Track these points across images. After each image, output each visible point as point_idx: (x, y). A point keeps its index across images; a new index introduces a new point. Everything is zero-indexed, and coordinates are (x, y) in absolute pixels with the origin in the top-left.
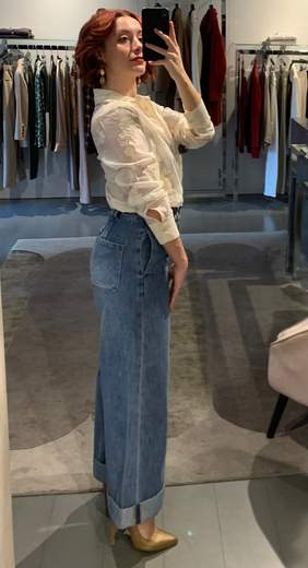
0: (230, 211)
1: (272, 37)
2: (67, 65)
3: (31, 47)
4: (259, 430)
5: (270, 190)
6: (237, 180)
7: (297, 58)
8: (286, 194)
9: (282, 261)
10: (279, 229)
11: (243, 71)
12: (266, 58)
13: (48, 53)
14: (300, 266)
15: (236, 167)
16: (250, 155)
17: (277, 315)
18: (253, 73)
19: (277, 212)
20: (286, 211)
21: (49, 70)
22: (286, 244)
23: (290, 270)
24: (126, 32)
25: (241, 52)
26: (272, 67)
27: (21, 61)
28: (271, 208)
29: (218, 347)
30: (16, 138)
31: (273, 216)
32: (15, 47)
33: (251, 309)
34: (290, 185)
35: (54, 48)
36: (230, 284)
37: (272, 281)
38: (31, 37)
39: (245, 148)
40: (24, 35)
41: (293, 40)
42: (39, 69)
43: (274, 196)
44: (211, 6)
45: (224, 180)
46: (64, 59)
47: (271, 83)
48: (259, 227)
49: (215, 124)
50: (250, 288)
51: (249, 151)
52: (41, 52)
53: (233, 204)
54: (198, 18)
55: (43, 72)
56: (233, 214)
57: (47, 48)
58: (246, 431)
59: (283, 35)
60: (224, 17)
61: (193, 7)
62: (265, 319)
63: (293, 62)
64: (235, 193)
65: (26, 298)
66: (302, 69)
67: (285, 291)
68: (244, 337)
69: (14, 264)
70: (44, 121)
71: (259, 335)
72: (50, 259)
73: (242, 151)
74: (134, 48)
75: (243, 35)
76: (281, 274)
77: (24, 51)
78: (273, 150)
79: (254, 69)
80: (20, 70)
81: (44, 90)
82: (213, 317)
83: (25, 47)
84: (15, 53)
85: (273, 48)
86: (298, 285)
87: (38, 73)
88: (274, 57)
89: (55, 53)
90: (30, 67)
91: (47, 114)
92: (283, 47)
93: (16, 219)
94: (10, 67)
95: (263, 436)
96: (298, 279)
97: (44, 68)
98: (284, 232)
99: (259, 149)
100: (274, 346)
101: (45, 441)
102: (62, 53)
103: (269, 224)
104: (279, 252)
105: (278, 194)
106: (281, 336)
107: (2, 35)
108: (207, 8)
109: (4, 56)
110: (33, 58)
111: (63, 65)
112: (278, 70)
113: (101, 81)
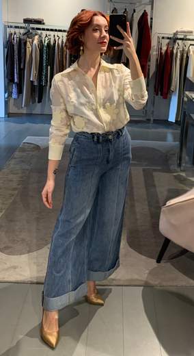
0: (148, 128)
1: (179, 30)
2: (62, 42)
3: (44, 29)
4: (151, 257)
5: (172, 118)
6: (153, 111)
7: (193, 43)
8: (180, 121)
9: (175, 159)
10: (175, 141)
11: (161, 49)
12: (175, 42)
13: (52, 33)
14: (186, 163)
15: (153, 104)
16: (162, 97)
17: (169, 191)
18: (167, 51)
19: (175, 131)
20: (179, 131)
21: (52, 43)
22: (178, 150)
23: (180, 165)
24: (98, 25)
25: (163, 38)
26: (178, 48)
27: (37, 37)
28: (172, 129)
29: (133, 206)
30: (31, 79)
31: (173, 134)
32: (33, 29)
33: (154, 186)
34: (182, 116)
35: (56, 30)
36: (144, 170)
37: (169, 171)
38: (44, 24)
39: (159, 93)
40: (40, 22)
41: (192, 32)
42: (46, 42)
43: (174, 121)
44: (145, 11)
45: (146, 111)
46: (61, 38)
47: (176, 56)
48: (164, 139)
50: (155, 174)
51: (161, 95)
52: (48, 33)
53: (150, 125)
54: (137, 17)
55: (49, 44)
56: (149, 130)
57: (52, 30)
58: (144, 257)
59: (186, 29)
60: (152, 19)
61: (134, 11)
62: (161, 190)
63: (191, 45)
64: (152, 119)
65: (27, 170)
67: (175, 177)
68: (149, 202)
69: (23, 150)
70: (47, 70)
71: (158, 202)
72: (44, 148)
73: (157, 95)
74: (102, 36)
75: (162, 28)
76: (174, 167)
77: (39, 32)
78: (175, 95)
79: (167, 48)
80: (36, 42)
81: (48, 54)
82: (132, 188)
83: (39, 29)
84: (34, 32)
85: (179, 37)
86: (183, 174)
87: (46, 44)
88: (180, 42)
89: (56, 33)
90: (41, 41)
91: (49, 67)
92: (185, 36)
93: (27, 125)
94: (31, 40)
95: (154, 261)
96: (184, 171)
97: (50, 41)
98: (178, 143)
99: (167, 94)
100: (163, 209)
102: (60, 34)
103: (170, 138)
104: (174, 154)
105: (176, 121)
106: (168, 203)
107: (26, 21)
108: (143, 12)
109: (28, 34)
110: (44, 36)
111: (60, 40)
112: (181, 49)
113: (81, 53)
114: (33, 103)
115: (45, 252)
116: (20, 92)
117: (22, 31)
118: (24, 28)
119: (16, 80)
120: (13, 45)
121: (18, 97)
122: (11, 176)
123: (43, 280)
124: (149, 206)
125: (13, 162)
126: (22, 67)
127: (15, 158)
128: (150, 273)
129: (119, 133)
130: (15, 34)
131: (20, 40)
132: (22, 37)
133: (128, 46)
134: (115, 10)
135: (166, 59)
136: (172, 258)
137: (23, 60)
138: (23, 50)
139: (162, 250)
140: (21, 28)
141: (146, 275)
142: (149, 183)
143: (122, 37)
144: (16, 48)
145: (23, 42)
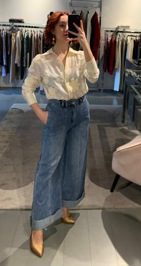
1: (120, 25)
2: (37, 35)
3: (23, 26)
4: (107, 188)
5: (116, 88)
6: (103, 84)
7: (130, 34)
8: (123, 90)
9: (120, 118)
10: (119, 104)
11: (107, 39)
12: (117, 34)
13: (30, 29)
14: (128, 120)
15: (103, 78)
18: (111, 40)
19: (119, 97)
20: (122, 97)
21: (30, 36)
22: (122, 111)
23: (123, 122)
24: (63, 22)
25: (107, 31)
26: (119, 38)
27: (19, 32)
28: (117, 96)
29: (92, 152)
30: (16, 63)
31: (117, 99)
32: (16, 26)
33: (106, 137)
34: (124, 86)
35: (32, 27)
36: (98, 126)
37: (116, 126)
38: (23, 22)
39: (107, 70)
40: (21, 21)
41: (129, 27)
42: (26, 35)
43: (118, 90)
44: (96, 12)
45: (98, 84)
46: (36, 32)
47: (118, 44)
48: (111, 103)
50: (106, 128)
51: (108, 72)
52: (27, 29)
53: (101, 93)
54: (90, 16)
55: (28, 37)
56: (101, 97)
57: (29, 27)
58: (101, 188)
59: (124, 25)
60: (100, 18)
61: (88, 12)
62: (112, 141)
63: (128, 36)
64: (102, 89)
65: (15, 127)
66: (131, 39)
67: (121, 130)
68: (103, 148)
69: (12, 113)
70: (27, 56)
71: (109, 148)
72: (26, 112)
73: (106, 72)
75: (108, 24)
76: (119, 123)
77: (20, 28)
78: (118, 71)
79: (112, 38)
80: (18, 35)
81: (27, 44)
82: (91, 139)
83: (20, 26)
84: (17, 29)
85: (120, 30)
86: (126, 128)
87: (25, 37)
88: (120, 34)
89: (33, 29)
90: (22, 35)
91: (28, 54)
92: (125, 29)
94: (14, 34)
95: (109, 191)
96: (126, 125)
97: (28, 35)
98: (121, 106)
99: (112, 71)
100: (115, 153)
101: (19, 187)
102: (35, 30)
103: (115, 102)
104: (119, 114)
105: (119, 90)
106: (118, 149)
107: (11, 21)
108: (94, 13)
109: (12, 30)
110: (24, 31)
112: (122, 39)
113: (53, 43)
114: (17, 80)
115: (31, 187)
116: (8, 72)
117: (8, 28)
118: (10, 26)
119: (5, 64)
120: (2, 38)
121: (6, 75)
122: (3, 133)
123: (30, 208)
124: (103, 151)
125: (4, 122)
126: (9, 53)
127: (6, 119)
128: (106, 200)
129: (80, 100)
130: (3, 30)
131: (7, 34)
132: (8, 32)
133: (82, 38)
134: (74, 12)
136: (122, 188)
137: (9, 49)
138: (9, 42)
139: (114, 182)
140: (8, 25)
141: (104, 201)
142: (103, 135)
143: (77, 31)
144: (4, 40)
145: (9, 35)
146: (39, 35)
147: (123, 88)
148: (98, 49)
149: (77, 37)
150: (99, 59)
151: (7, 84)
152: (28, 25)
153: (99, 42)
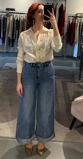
0: (64, 60)
1: (78, 12)
2: (23, 19)
3: (15, 13)
5: (75, 55)
6: (66, 51)
8: (80, 57)
9: (77, 77)
11: (70, 21)
12: (76, 18)
15: (66, 48)
16: (70, 45)
17: (75, 92)
18: (72, 22)
20: (79, 61)
21: (19, 19)
22: (79, 71)
23: (80, 79)
24: (41, 10)
25: (70, 16)
26: (78, 21)
27: (12, 16)
29: (57, 100)
30: (9, 36)
31: (76, 63)
32: (10, 13)
34: (81, 54)
35: (20, 13)
36: (62, 81)
37: (74, 82)
38: (15, 10)
39: (69, 43)
40: (13, 10)
42: (16, 19)
43: (76, 57)
44: (62, 4)
45: (62, 51)
46: (23, 17)
47: (77, 25)
48: (71, 65)
49: (61, 36)
50: (68, 83)
51: (70, 44)
52: (17, 14)
53: (64, 58)
54: (58, 7)
55: (17, 20)
56: (64, 61)
60: (65, 7)
61: (57, 4)
62: (71, 93)
64: (65, 55)
67: (78, 85)
68: (65, 98)
69: (5, 70)
70: (16, 32)
73: (68, 44)
76: (77, 80)
77: (13, 14)
78: (77, 44)
79: (73, 21)
80: (11, 19)
81: (17, 24)
84: (10, 14)
85: (78, 16)
86: (82, 84)
87: (16, 20)
88: (79, 18)
89: (20, 15)
90: (14, 18)
91: (17, 31)
92: (81, 15)
93: (7, 57)
94: (9, 18)
95: (68, 129)
96: (82, 82)
97: (17, 18)
98: (78, 68)
99: (73, 43)
100: (73, 102)
102: (22, 15)
103: (74, 65)
104: (76, 73)
105: (78, 57)
106: (75, 100)
107: (7, 9)
109: (8, 15)
110: (15, 16)
111: (22, 18)
112: (80, 22)
113: (33, 24)
114: (9, 47)
116: (3, 42)
117: (5, 14)
118: (6, 12)
119: (2, 37)
120: (1, 20)
121: (3, 44)
124: (65, 100)
126: (5, 30)
127: (1, 74)
128: (66, 135)
130: (2, 15)
131: (4, 18)
132: (5, 17)
133: (53, 20)
134: (48, 3)
135: (72, 26)
137: (5, 27)
138: (5, 23)
139: (72, 122)
140: (5, 12)
141: (65, 136)
142: (65, 88)
144: (2, 22)
145: (5, 19)
146: (24, 18)
147: (80, 55)
148: (63, 28)
149: (49, 19)
150: (63, 35)
151: (2, 50)
152: (18, 12)
153: (64, 23)
